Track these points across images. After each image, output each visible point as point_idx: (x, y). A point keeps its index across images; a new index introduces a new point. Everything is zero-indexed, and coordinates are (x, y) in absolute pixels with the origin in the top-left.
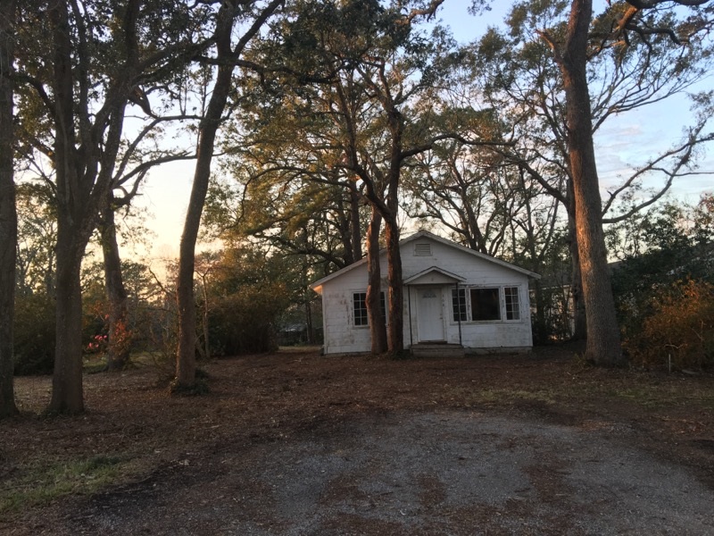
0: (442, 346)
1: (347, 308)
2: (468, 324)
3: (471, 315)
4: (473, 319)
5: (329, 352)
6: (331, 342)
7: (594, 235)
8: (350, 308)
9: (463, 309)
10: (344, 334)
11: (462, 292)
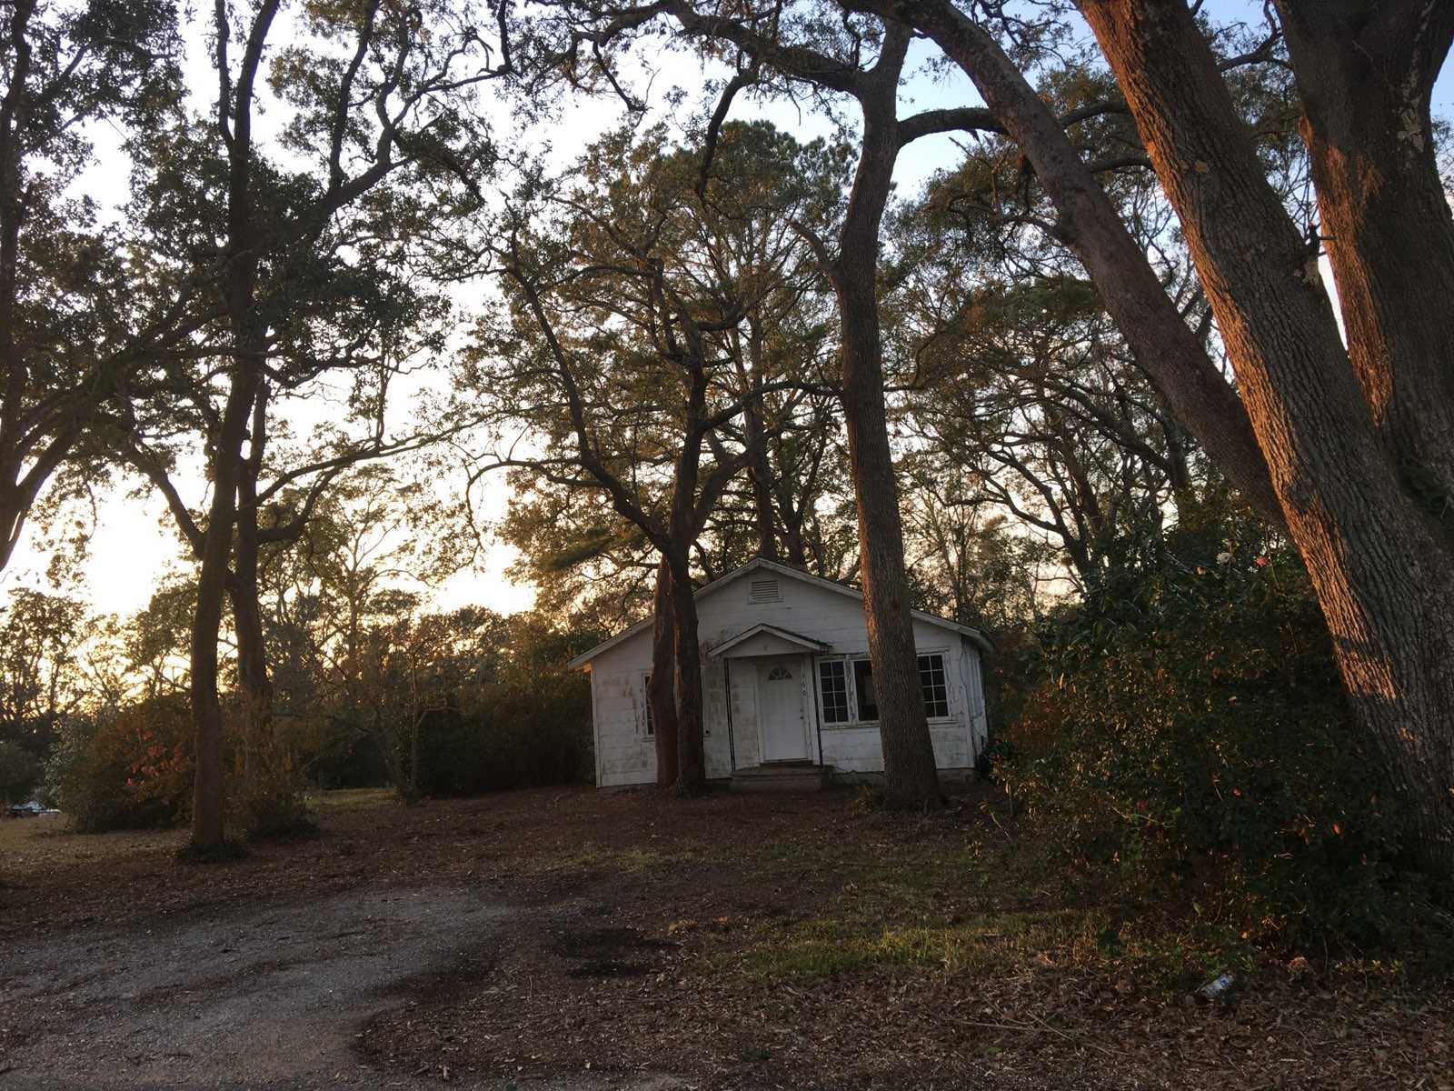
0: (798, 771)
1: (635, 704)
2: (850, 728)
3: (856, 711)
4: (861, 719)
5: (604, 784)
6: (607, 766)
7: (877, 571)
8: (639, 704)
9: (842, 700)
10: (630, 751)
11: (839, 667)
